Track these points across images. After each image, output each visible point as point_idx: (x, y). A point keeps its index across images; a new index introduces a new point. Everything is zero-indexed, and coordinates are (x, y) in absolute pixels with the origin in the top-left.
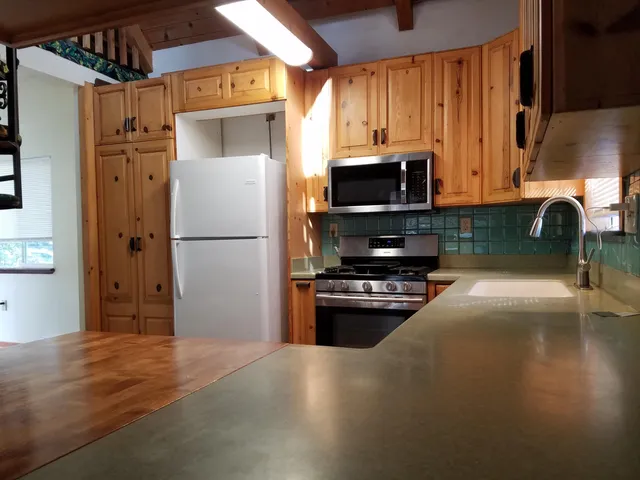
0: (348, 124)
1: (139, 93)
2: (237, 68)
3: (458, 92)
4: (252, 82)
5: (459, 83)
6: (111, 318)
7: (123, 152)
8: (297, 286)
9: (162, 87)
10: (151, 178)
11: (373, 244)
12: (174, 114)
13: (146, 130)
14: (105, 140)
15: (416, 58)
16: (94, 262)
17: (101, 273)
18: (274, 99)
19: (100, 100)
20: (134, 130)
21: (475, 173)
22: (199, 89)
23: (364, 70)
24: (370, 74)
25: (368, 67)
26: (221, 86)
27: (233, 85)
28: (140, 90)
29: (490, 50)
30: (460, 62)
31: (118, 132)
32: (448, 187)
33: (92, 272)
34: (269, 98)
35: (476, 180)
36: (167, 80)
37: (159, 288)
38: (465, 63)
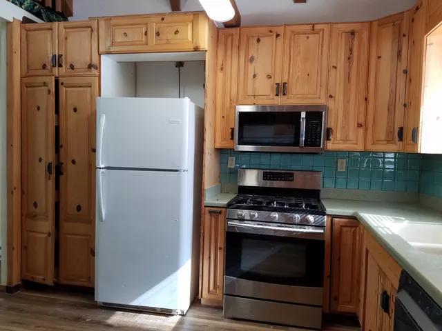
0: (255, 76)
1: (67, 33)
2: (163, 19)
3: (349, 58)
4: (177, 32)
5: (351, 50)
6: (30, 234)
7: (45, 84)
8: (210, 212)
9: (90, 29)
10: (75, 110)
11: (267, 177)
12: (100, 55)
13: (72, 67)
14: (31, 73)
15: (316, 27)
16: (16, 183)
17: (22, 192)
18: (196, 49)
19: (27, 36)
20: (60, 66)
21: (360, 125)
22: (125, 34)
23: (271, 32)
24: (275, 36)
25: (273, 29)
26: (146, 34)
27: (158, 34)
28: (67, 30)
29: (379, 25)
30: (353, 33)
31: (44, 67)
32: (338, 135)
33: (15, 192)
34: (191, 47)
35: (361, 131)
36: (94, 24)
37: (79, 208)
38: (356, 35)
